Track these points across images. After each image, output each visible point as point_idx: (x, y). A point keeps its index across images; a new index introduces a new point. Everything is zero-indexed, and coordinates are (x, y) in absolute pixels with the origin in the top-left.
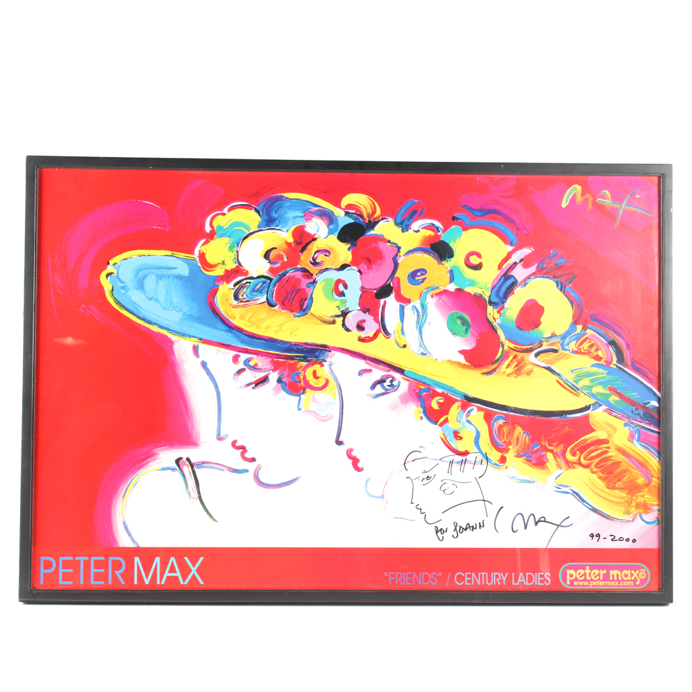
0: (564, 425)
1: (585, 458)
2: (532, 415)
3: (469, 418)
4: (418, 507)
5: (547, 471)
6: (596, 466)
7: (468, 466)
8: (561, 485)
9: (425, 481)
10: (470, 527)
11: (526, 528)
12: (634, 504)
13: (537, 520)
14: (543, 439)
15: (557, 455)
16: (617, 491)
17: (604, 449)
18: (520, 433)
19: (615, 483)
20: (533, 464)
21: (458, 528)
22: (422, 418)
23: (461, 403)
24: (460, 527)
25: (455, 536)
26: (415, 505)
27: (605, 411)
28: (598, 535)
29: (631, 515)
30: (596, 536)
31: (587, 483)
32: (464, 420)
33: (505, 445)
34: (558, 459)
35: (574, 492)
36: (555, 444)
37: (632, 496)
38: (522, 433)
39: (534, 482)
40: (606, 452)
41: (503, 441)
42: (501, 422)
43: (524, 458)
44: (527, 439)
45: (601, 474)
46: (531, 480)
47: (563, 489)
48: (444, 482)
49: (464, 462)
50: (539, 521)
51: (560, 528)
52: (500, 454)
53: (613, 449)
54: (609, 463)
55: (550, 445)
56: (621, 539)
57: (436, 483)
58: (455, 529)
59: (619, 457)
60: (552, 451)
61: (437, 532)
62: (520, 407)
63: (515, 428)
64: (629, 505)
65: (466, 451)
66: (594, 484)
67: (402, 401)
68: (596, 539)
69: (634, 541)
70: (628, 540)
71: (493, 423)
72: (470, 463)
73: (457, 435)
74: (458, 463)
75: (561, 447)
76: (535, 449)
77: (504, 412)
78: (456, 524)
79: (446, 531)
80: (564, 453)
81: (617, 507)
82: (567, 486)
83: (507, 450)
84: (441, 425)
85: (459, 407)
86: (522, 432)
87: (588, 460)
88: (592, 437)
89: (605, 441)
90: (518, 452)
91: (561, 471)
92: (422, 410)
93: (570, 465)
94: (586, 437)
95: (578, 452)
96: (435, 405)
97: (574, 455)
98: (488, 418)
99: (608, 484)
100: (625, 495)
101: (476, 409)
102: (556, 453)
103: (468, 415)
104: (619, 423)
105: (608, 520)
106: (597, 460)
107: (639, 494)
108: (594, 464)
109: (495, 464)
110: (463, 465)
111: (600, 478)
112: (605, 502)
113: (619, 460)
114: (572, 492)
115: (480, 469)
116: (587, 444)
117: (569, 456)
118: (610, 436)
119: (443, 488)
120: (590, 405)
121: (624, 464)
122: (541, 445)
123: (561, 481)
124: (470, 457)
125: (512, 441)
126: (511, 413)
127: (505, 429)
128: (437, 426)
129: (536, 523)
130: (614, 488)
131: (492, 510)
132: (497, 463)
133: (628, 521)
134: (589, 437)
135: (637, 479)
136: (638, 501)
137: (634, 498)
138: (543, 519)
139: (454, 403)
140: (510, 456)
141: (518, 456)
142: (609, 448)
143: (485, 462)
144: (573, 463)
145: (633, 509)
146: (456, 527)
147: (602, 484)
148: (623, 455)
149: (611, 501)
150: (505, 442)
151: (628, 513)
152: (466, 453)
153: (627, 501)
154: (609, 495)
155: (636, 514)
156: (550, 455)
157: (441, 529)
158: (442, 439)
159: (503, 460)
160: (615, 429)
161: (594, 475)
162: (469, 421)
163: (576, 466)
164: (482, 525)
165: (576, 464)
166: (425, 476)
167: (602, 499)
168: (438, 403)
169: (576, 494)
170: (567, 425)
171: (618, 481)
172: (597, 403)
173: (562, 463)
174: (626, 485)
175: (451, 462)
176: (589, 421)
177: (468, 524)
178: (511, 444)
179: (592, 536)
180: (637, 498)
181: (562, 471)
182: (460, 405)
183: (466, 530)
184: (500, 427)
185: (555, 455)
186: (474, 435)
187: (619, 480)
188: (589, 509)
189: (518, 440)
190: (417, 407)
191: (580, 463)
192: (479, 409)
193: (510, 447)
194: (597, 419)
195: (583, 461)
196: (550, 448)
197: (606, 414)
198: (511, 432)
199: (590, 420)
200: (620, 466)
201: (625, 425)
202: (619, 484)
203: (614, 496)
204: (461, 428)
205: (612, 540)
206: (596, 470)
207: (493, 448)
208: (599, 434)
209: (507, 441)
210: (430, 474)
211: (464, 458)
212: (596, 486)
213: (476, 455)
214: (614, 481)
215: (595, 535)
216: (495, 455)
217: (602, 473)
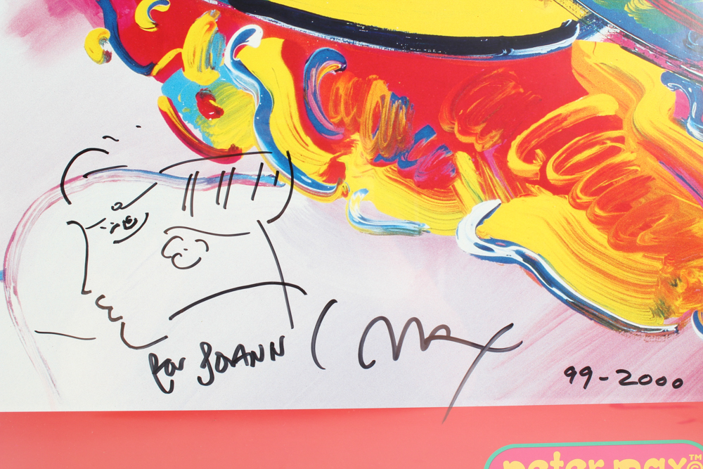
0: (504, 78)
1: (557, 169)
2: (416, 47)
3: (241, 57)
4: (101, 302)
5: (456, 202)
6: (585, 190)
7: (240, 192)
8: (493, 241)
9: (121, 233)
10: (244, 355)
11: (396, 357)
12: (680, 289)
13: (426, 335)
14: (445, 113)
15: (484, 159)
16: (638, 256)
17: (609, 144)
18: (383, 98)
19: (634, 235)
20: (419, 185)
21: (212, 359)
22: (108, 56)
23: (218, 14)
24: (219, 356)
25: (206, 379)
26: (94, 296)
27: (613, 39)
28: (587, 372)
29: (674, 318)
30: (582, 373)
31: (562, 233)
32: (227, 60)
33: (341, 130)
34: (487, 170)
35: (527, 259)
36: (479, 129)
37: (677, 268)
38: (388, 99)
39: (420, 232)
40: (614, 151)
41: (336, 120)
42: (330, 67)
43: (394, 167)
44: (402, 115)
45: (598, 211)
46: (411, 227)
47: (500, 252)
48: (172, 233)
49: (227, 178)
50: (433, 337)
51: (487, 354)
52: (327, 157)
53: (631, 143)
54: (620, 180)
55: (465, 132)
56: (644, 380)
57: (150, 237)
58: (205, 363)
59: (648, 165)
60: (469, 149)
61: (155, 369)
62: (383, 26)
63: (369, 83)
64: (670, 291)
65: (233, 148)
66: (579, 238)
67: (50, 9)
68: (580, 380)
69: (678, 383)
70: (661, 381)
71: (309, 71)
72: (245, 181)
73: (207, 104)
74: (210, 180)
75: (495, 136)
76: (425, 143)
77: (340, 40)
78: (206, 349)
79: (181, 367)
80: (502, 151)
81: (638, 299)
82: (506, 244)
83: (348, 147)
84: (162, 76)
85: (211, 24)
86: (388, 94)
87: (566, 173)
88: (576, 112)
89: (612, 122)
90: (376, 149)
91: (492, 204)
92: (108, 34)
93: (517, 186)
94: (562, 110)
95: (538, 151)
96: (143, 20)
97: (528, 157)
98: (294, 57)
99: (616, 236)
100: (658, 265)
101: (259, 31)
102: (482, 154)
103: (237, 49)
104: (647, 73)
105: (613, 332)
106: (589, 173)
107: (694, 263)
108: (580, 185)
109: (315, 184)
110: (224, 189)
111: (596, 220)
112: (608, 283)
113: (647, 172)
114: (520, 259)
115: (271, 198)
116: (565, 130)
117: (515, 162)
118: (624, 106)
119: (168, 252)
120: (574, 23)
121: (659, 182)
122: (441, 132)
123: (493, 228)
124: (246, 166)
125: (361, 120)
126: (357, 43)
127: (343, 87)
128: (151, 79)
129: (425, 344)
130: (631, 248)
131: (306, 310)
132: (320, 180)
133: (665, 334)
134: (571, 110)
135: (691, 222)
136: (692, 280)
137: (682, 272)
138: (442, 332)
139: (199, 14)
140: (356, 160)
141: (378, 161)
142: (621, 140)
143: (284, 178)
144: (527, 180)
145: (679, 302)
146: (207, 355)
147: (599, 237)
148: (659, 159)
149: (623, 282)
150: (341, 123)
151: (663, 311)
152: (233, 154)
153: (664, 281)
154: (620, 265)
155: (687, 315)
156: (463, 161)
157: (168, 362)
158: (164, 114)
159: (336, 172)
160: (639, 90)
161: (581, 215)
162: (240, 66)
163: (534, 189)
164: (278, 350)
165: (534, 183)
166: (120, 216)
167: (600, 279)
168: (154, 14)
169: (532, 265)
170: (511, 78)
171: (642, 229)
172: (591, 16)
173: (496, 180)
174: (664, 238)
175: (192, 180)
176: (570, 67)
177: (241, 347)
178: (358, 130)
179: (571, 372)
180: (690, 273)
181: (498, 201)
182: (215, 20)
183: (234, 362)
184: (329, 80)
185: (479, 159)
186: (255, 104)
187: (647, 226)
188: (566, 302)
189: (377, 116)
190: (95, 25)
191: (543, 182)
192: (269, 32)
193: (356, 136)
194: (590, 61)
195: (551, 175)
196: (464, 139)
197: (617, 47)
198: (358, 96)
199: (574, 63)
200: (648, 190)
201: (665, 79)
202: (645, 237)
203: (631, 269)
204: (218, 84)
205: (622, 382)
206: (585, 199)
207: (308, 140)
208: (600, 103)
209: (347, 120)
210: (133, 212)
211: (227, 168)
212: (584, 242)
213: (260, 158)
214: (632, 229)
215: (578, 370)
216: (313, 160)
217: (602, 208)
